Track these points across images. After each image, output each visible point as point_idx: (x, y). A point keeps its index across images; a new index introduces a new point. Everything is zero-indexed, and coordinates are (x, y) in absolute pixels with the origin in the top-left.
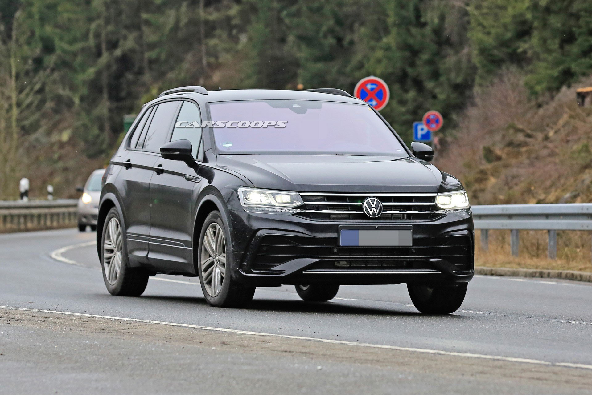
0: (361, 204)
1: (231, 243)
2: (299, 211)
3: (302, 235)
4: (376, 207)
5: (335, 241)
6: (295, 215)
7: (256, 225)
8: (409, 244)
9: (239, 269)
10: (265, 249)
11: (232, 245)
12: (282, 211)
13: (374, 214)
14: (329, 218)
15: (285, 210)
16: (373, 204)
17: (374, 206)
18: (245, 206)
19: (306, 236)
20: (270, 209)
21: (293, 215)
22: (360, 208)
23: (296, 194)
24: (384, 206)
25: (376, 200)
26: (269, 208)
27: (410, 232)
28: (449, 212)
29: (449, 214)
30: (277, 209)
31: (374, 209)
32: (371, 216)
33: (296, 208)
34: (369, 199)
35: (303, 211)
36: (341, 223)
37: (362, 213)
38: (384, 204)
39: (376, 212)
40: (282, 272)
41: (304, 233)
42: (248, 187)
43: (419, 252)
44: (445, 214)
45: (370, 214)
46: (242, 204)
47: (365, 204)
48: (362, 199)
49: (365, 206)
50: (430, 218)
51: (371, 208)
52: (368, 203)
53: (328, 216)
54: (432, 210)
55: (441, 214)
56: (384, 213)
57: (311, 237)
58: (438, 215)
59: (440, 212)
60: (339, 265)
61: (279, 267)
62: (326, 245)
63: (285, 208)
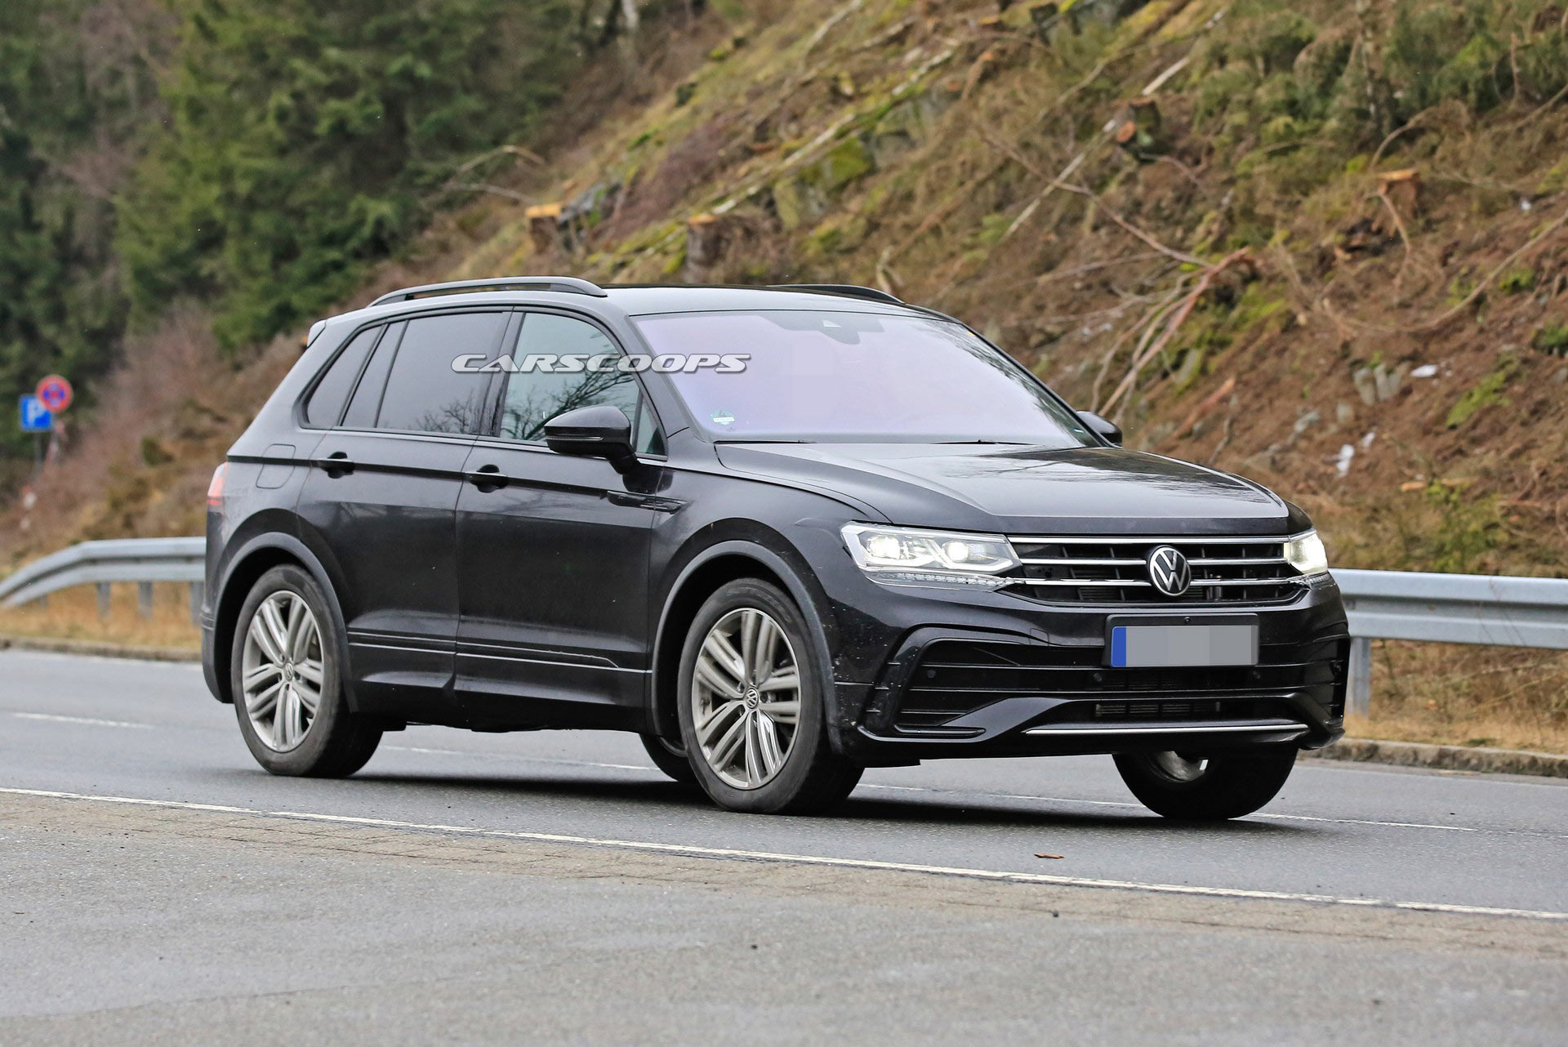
0: (1146, 562)
1: (830, 661)
2: (1009, 581)
3: (1025, 641)
4: (1178, 572)
5: (1099, 655)
6: (1002, 592)
7: (907, 617)
9: (857, 725)
10: (932, 674)
11: (834, 664)
12: (970, 581)
13: (1174, 589)
14: (1076, 598)
15: (976, 580)
16: (1171, 564)
17: (1172, 567)
18: (868, 569)
19: (1035, 643)
21: (996, 591)
22: (1143, 573)
23: (1001, 539)
25: (1176, 552)
26: (935, 575)
27: (1254, 630)
28: (1309, 580)
29: (1311, 584)
30: (957, 576)
31: (1173, 575)
32: (1168, 592)
33: (1003, 574)
34: (1160, 551)
35: (1020, 581)
36: (1114, 610)
37: (1148, 584)
38: (1192, 563)
39: (1179, 584)
40: (976, 731)
41: (1030, 637)
42: (873, 523)
44: (1305, 586)
45: (1165, 589)
46: (861, 566)
47: (1153, 563)
49: (1154, 567)
51: (1167, 572)
52: (1159, 561)
53: (1073, 594)
54: (1281, 576)
55: (1298, 586)
56: (1193, 584)
57: (1046, 645)
58: (1295, 587)
59: (1296, 580)
61: (965, 720)
62: (1078, 664)
63: (976, 576)
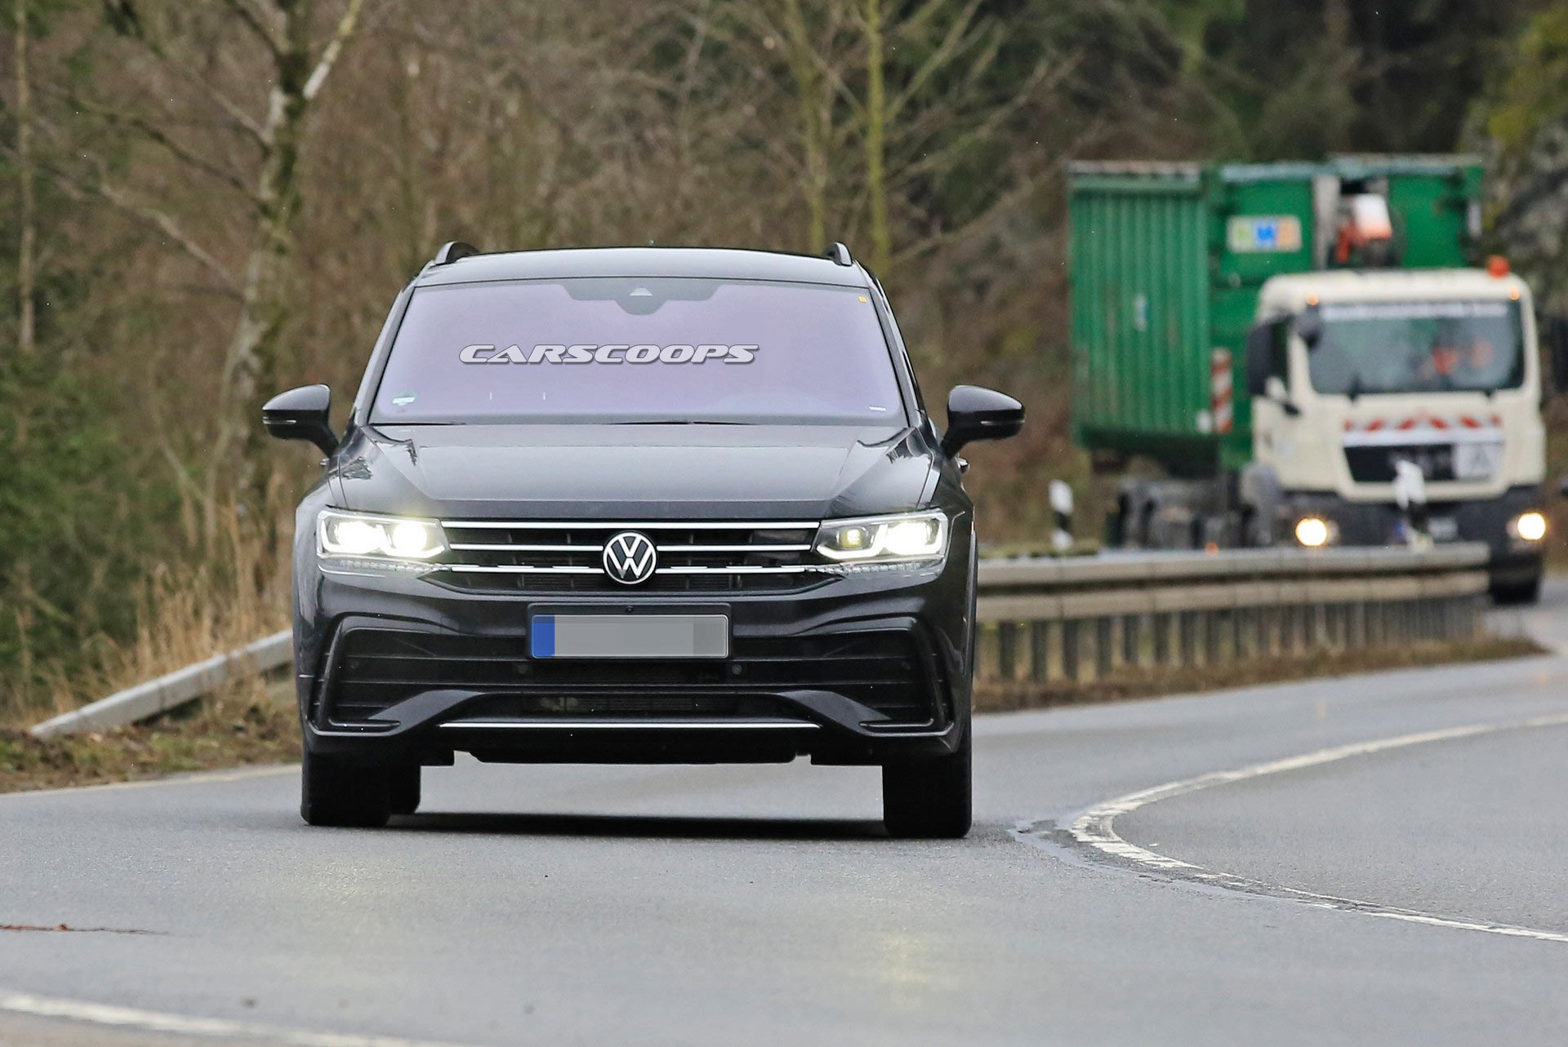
0: (600, 548)
2: (437, 567)
3: (431, 629)
4: (637, 559)
5: (520, 645)
6: (427, 579)
7: (334, 605)
8: (722, 652)
9: (308, 718)
10: (355, 665)
12: (399, 568)
13: (630, 574)
14: (514, 586)
15: (406, 566)
16: (629, 548)
17: (630, 553)
18: (323, 556)
19: (445, 632)
20: (374, 565)
21: (421, 578)
22: (595, 559)
23: (435, 523)
24: (659, 554)
25: (639, 537)
27: (724, 619)
28: (855, 569)
29: (853, 573)
31: (629, 562)
32: (622, 579)
33: (433, 561)
34: (620, 538)
35: (446, 567)
36: (536, 599)
37: (601, 571)
38: (660, 548)
39: (637, 572)
40: (392, 724)
41: (441, 626)
42: (337, 508)
43: (751, 672)
44: (839, 575)
45: (618, 576)
46: (319, 553)
47: (609, 550)
48: (603, 537)
49: (608, 555)
50: (794, 586)
51: (622, 558)
52: (617, 548)
53: (510, 580)
54: (806, 564)
55: (827, 575)
56: (659, 571)
57: (461, 634)
58: (819, 576)
59: (821, 569)
60: (556, 708)
61: (386, 713)
62: (498, 655)
